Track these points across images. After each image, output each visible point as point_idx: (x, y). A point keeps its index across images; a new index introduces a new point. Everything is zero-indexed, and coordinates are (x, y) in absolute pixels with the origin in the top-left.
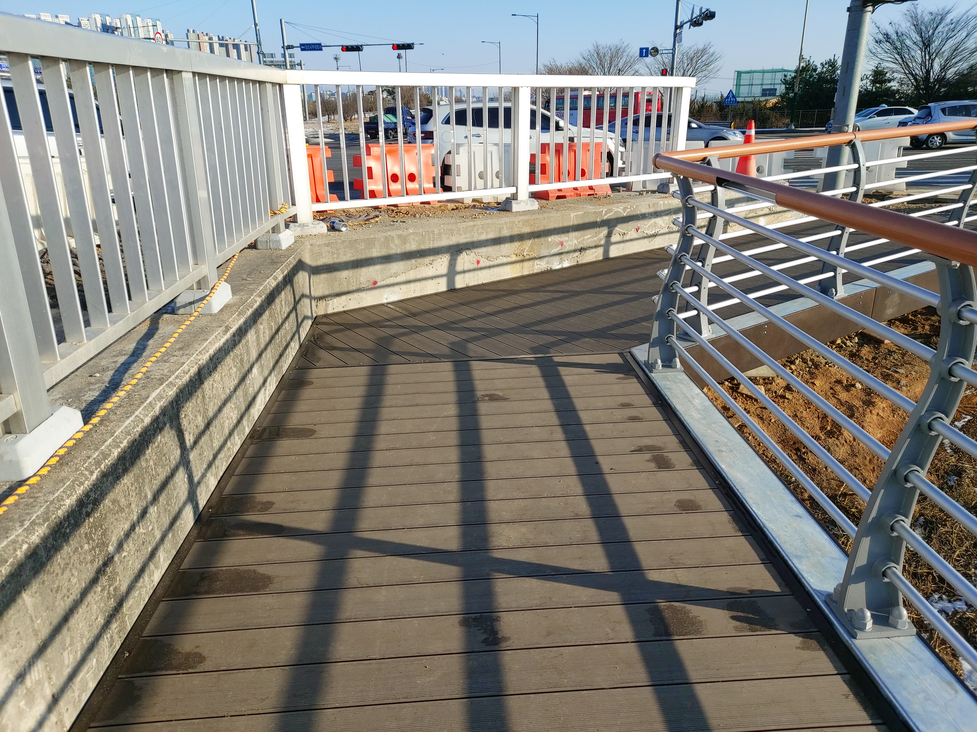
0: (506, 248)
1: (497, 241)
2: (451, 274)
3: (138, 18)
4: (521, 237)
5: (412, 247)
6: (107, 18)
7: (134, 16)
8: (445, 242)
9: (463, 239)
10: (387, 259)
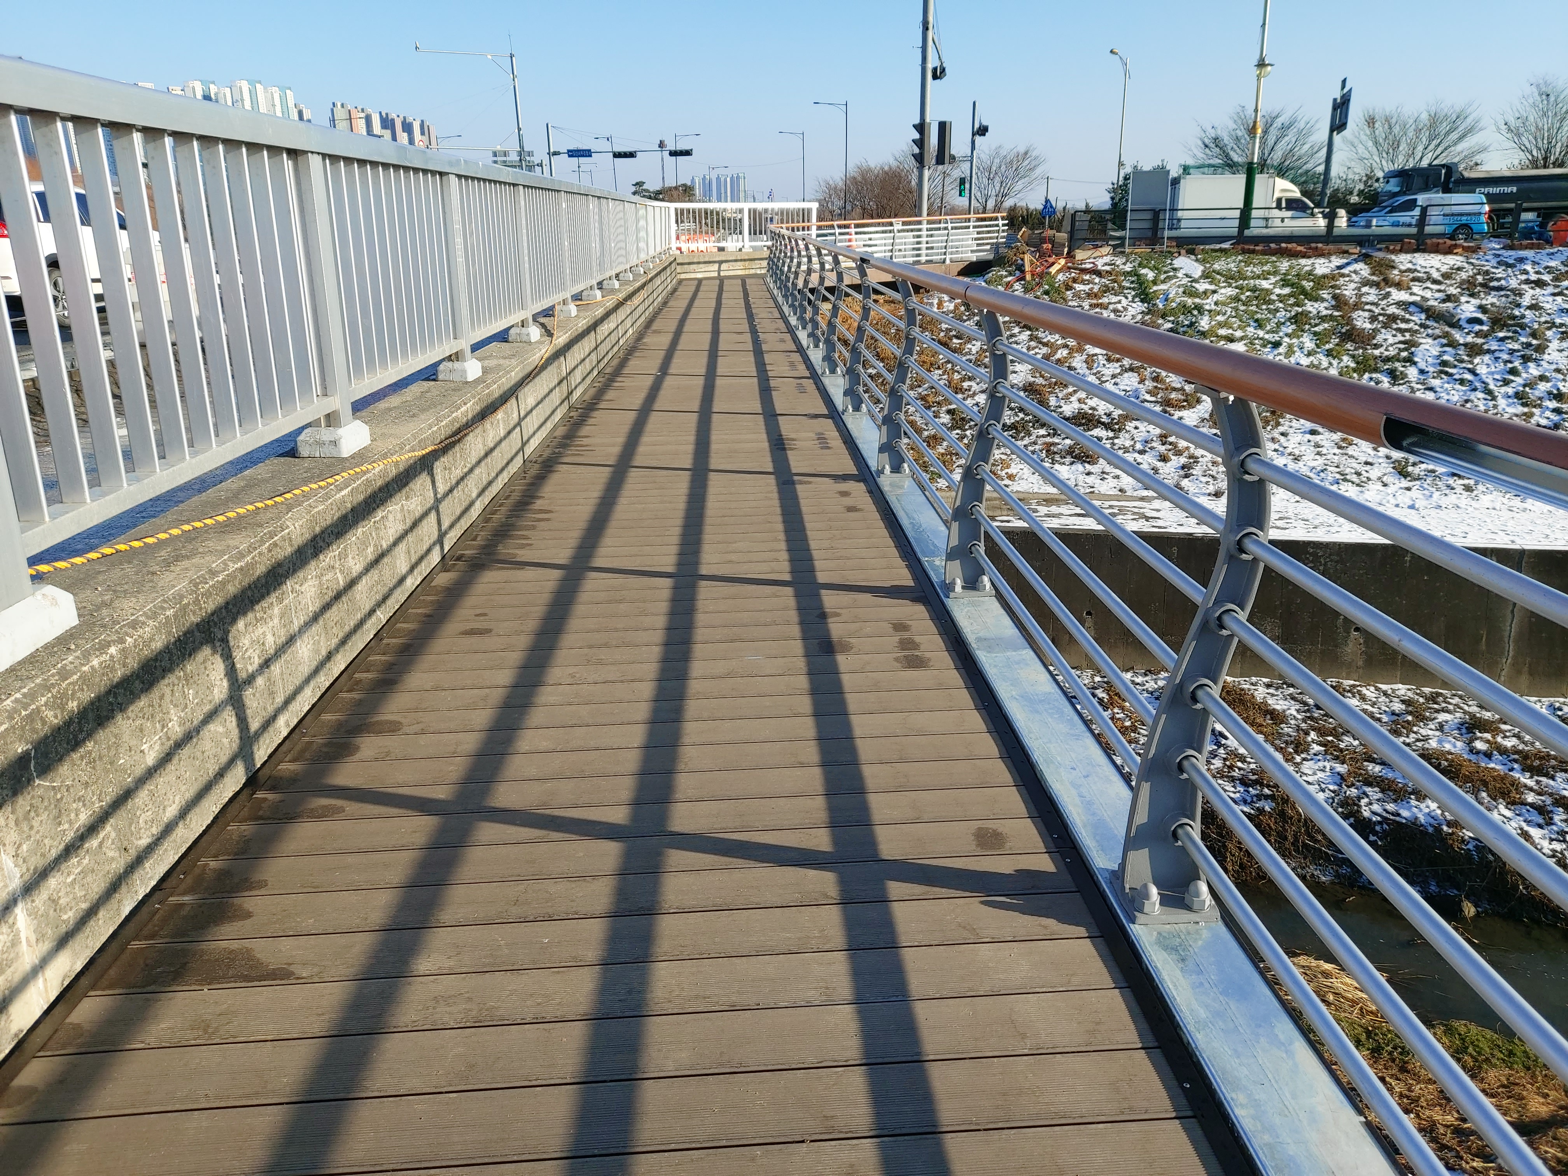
0: (739, 263)
1: (736, 261)
2: (719, 271)
3: (258, 86)
4: (745, 260)
5: (707, 259)
6: (212, 86)
7: (252, 83)
8: (717, 259)
9: (724, 259)
10: (699, 263)
